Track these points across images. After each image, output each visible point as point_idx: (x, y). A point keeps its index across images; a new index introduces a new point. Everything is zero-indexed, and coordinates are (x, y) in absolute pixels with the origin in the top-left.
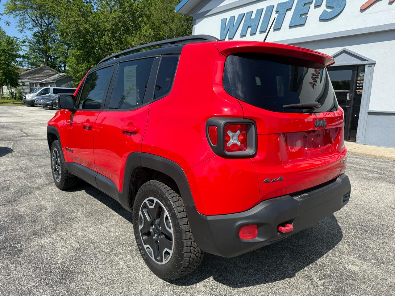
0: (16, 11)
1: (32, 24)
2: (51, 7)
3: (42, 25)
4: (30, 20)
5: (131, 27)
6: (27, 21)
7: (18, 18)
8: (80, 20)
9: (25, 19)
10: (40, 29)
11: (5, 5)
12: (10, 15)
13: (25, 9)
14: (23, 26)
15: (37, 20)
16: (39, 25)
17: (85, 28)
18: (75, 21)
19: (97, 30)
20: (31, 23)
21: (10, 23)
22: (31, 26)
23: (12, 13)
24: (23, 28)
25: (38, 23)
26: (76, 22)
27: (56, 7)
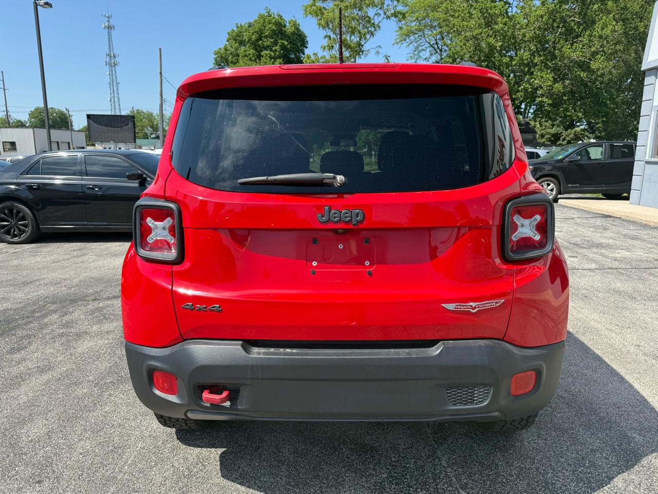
0: (409, 37)
1: (430, 51)
2: (444, 21)
3: (443, 50)
4: (427, 46)
5: (576, 27)
6: (424, 47)
7: (412, 47)
8: (481, 33)
9: (422, 46)
10: (439, 56)
11: (398, 31)
12: (402, 43)
13: (420, 31)
14: (416, 56)
15: (437, 43)
16: (439, 51)
17: (489, 45)
18: (473, 35)
19: (510, 43)
20: (429, 49)
21: (389, 57)
22: (428, 54)
23: (405, 40)
24: (416, 60)
25: (438, 47)
26: (474, 37)
27: (451, 19)
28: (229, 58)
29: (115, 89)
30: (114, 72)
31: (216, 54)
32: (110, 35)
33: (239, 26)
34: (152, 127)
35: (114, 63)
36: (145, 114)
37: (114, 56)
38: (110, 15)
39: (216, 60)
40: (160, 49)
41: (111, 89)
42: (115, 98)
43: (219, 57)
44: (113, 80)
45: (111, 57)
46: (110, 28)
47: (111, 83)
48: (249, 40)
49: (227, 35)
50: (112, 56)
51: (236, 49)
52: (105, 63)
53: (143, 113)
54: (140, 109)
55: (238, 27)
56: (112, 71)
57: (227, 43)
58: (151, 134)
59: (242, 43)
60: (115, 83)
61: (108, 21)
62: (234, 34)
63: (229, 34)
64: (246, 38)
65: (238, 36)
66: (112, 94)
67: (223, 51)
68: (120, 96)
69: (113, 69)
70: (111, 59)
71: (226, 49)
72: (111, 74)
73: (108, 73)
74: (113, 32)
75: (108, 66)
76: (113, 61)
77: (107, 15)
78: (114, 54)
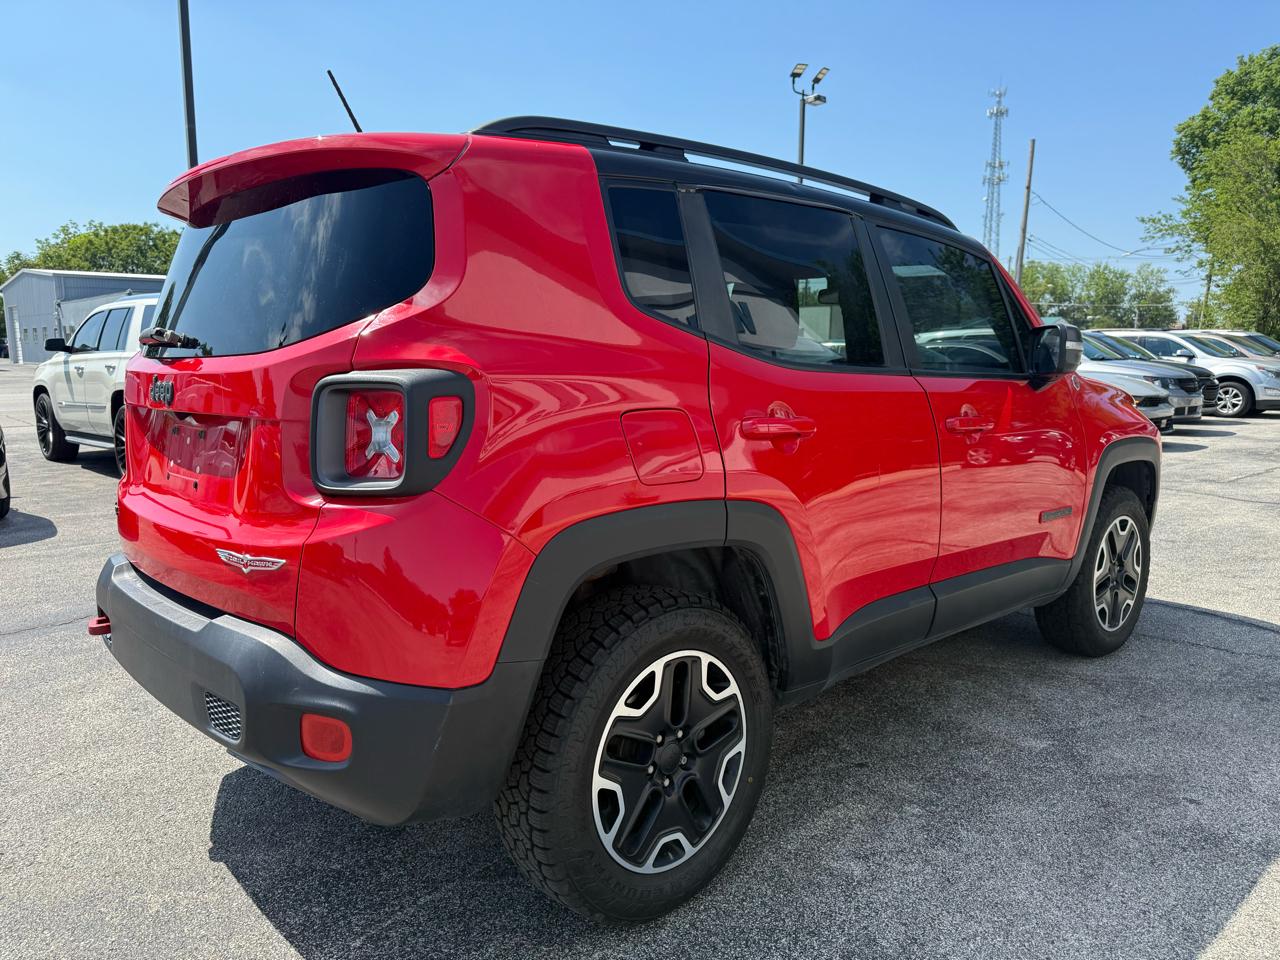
28: (1210, 136)
29: (994, 225)
30: (996, 195)
31: (1180, 132)
32: (997, 127)
33: (1246, 59)
34: (1052, 293)
35: (999, 178)
36: (1045, 269)
37: (1001, 166)
38: (1003, 92)
39: (1178, 144)
40: (1034, 141)
41: (985, 226)
42: (992, 243)
43: (1186, 137)
44: (991, 211)
45: (994, 167)
46: (1000, 114)
47: (989, 215)
48: (1265, 88)
49: (1214, 85)
50: (997, 165)
51: (1233, 112)
52: (982, 180)
53: (1042, 267)
54: (1037, 261)
55: (1242, 63)
56: (993, 194)
57: (1211, 103)
58: (1050, 307)
59: (1249, 97)
60: (995, 215)
61: (999, 103)
62: (1231, 82)
63: (1217, 82)
64: (1258, 85)
65: (1240, 82)
66: (987, 235)
67: (1198, 122)
68: (1001, 238)
69: (996, 190)
70: (994, 171)
71: (1205, 118)
72: (990, 199)
73: (985, 198)
74: (1004, 121)
75: (987, 184)
76: (997, 175)
77: (998, 93)
78: (1000, 162)
